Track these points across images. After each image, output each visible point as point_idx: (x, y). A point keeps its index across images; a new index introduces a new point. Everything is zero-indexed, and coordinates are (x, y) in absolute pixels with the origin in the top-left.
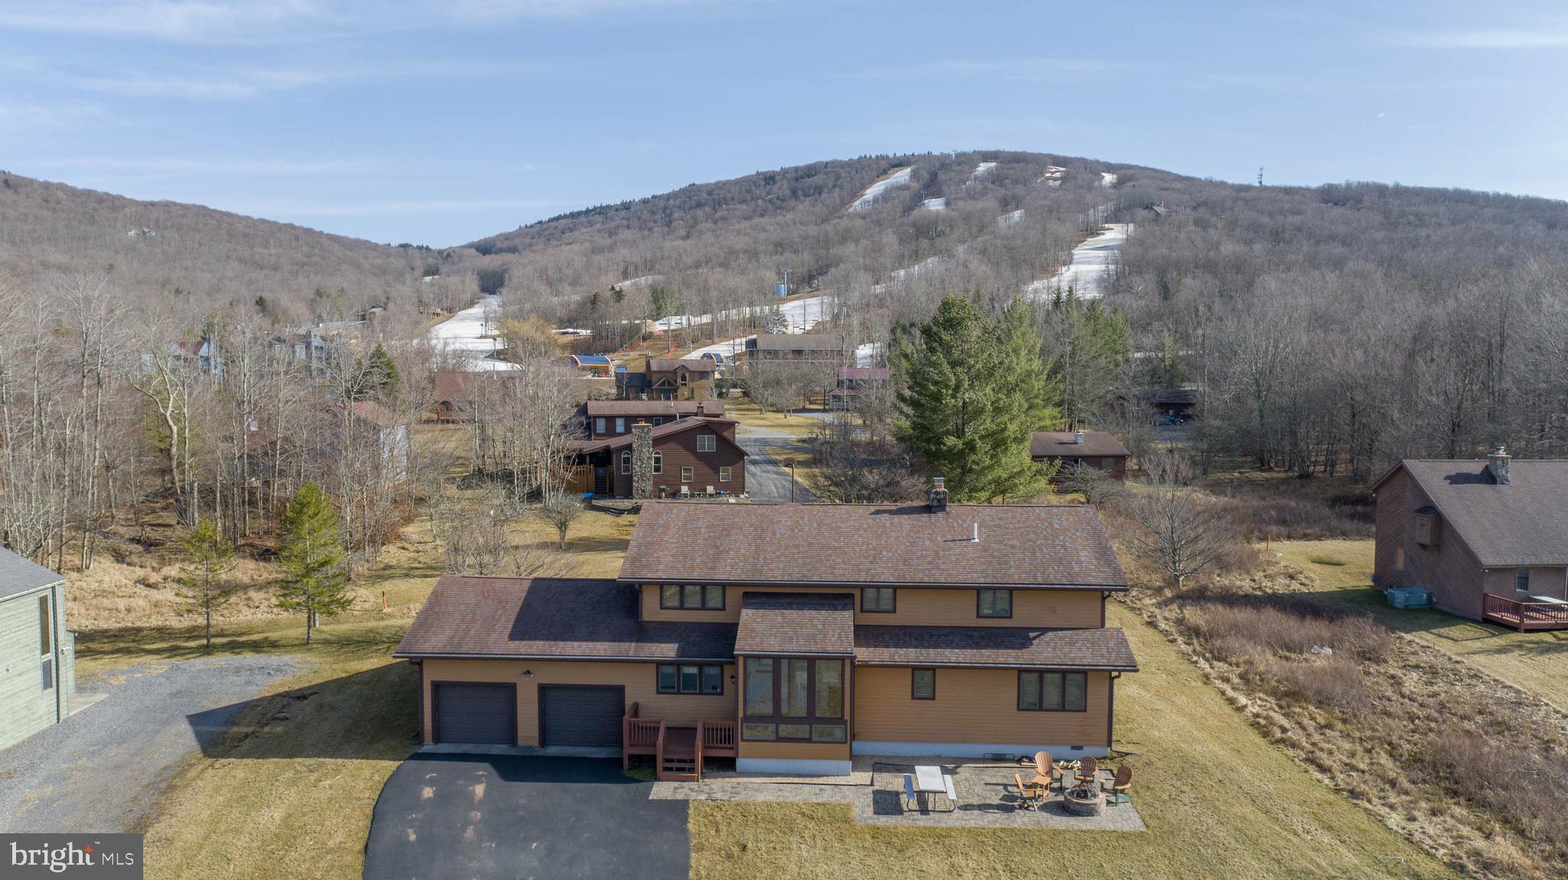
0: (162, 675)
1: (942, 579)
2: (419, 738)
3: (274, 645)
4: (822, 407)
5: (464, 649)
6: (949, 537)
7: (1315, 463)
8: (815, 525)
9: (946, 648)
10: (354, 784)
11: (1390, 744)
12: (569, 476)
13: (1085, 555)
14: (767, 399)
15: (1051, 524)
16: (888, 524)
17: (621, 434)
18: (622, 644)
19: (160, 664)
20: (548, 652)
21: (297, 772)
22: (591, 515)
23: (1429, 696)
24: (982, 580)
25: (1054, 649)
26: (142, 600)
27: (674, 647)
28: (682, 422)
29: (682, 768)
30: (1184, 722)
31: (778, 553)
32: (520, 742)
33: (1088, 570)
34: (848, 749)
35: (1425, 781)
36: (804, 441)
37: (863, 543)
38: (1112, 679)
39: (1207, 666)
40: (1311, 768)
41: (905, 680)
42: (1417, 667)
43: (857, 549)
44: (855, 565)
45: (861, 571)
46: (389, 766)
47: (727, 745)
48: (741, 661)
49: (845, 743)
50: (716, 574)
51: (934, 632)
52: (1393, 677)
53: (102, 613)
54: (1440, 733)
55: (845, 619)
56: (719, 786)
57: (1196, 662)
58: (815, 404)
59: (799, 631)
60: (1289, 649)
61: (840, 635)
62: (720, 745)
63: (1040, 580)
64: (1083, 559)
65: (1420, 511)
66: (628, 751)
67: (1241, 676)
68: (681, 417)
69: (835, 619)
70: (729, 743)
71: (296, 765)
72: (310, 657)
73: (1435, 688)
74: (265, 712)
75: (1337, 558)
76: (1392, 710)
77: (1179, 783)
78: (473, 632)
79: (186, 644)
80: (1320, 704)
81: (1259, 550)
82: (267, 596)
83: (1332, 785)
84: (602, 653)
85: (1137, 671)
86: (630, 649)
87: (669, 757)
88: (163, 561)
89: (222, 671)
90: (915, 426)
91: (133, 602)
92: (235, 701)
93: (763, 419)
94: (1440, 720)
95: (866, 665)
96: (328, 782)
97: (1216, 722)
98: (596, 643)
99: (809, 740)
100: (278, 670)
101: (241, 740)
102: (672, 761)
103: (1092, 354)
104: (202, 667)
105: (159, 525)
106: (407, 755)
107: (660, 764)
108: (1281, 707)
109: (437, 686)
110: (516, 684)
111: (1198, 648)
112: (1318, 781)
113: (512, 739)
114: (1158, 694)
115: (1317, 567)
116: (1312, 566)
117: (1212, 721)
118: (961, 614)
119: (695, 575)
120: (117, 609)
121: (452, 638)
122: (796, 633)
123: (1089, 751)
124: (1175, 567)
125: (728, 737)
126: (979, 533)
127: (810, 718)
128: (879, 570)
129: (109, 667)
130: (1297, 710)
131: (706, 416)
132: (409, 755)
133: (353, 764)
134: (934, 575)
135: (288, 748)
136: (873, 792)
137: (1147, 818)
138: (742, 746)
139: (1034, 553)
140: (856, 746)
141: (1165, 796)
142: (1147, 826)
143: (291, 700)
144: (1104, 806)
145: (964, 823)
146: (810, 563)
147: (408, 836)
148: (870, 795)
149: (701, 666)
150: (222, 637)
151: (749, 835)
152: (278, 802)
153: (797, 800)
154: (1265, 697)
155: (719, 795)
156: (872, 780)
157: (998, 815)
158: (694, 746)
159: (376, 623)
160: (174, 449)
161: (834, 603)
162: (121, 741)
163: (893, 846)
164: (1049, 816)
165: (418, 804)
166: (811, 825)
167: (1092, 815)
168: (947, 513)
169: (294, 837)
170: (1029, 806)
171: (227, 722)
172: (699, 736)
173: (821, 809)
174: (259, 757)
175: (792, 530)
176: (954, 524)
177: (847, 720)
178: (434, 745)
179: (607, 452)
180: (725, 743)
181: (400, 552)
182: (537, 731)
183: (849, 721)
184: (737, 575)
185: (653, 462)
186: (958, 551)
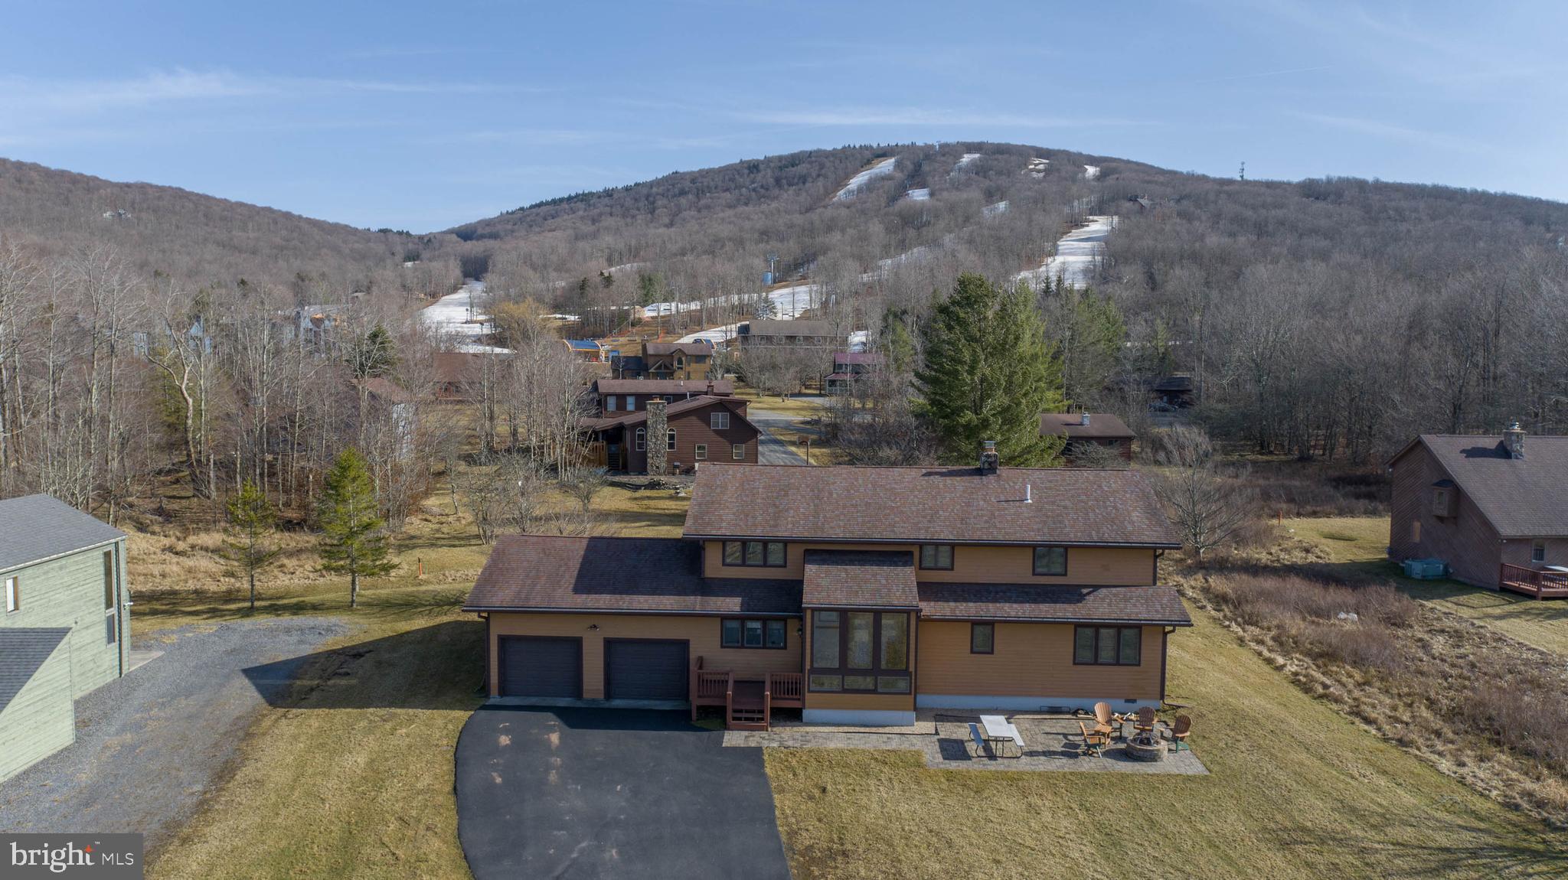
0: (213, 634)
1: (1000, 536)
2: (484, 690)
3: (316, 608)
4: (818, 392)
5: (532, 603)
6: (1003, 498)
7: (1315, 447)
8: (870, 485)
9: (1006, 602)
10: (429, 733)
11: (1428, 699)
12: (585, 451)
13: (1136, 515)
14: (764, 384)
15: (1100, 486)
16: (941, 486)
17: (631, 412)
18: (687, 598)
19: (207, 624)
20: (615, 606)
21: (371, 721)
22: (608, 490)
23: (1457, 657)
24: (1039, 538)
25: (1110, 605)
26: (174, 566)
27: (738, 600)
28: (692, 401)
29: (751, 718)
30: (1227, 679)
31: (837, 512)
32: (585, 696)
33: (1139, 527)
34: (912, 700)
35: (1467, 732)
36: (808, 423)
37: (919, 503)
38: (1165, 634)
39: (1240, 629)
40: (1357, 720)
41: (963, 636)
42: (1443, 631)
43: (914, 509)
44: (914, 523)
45: (920, 529)
46: (461, 716)
47: (794, 697)
48: (809, 613)
49: (910, 694)
50: (779, 531)
51: (991, 588)
52: (1420, 640)
54: (1473, 689)
55: (907, 575)
56: (788, 735)
57: (1229, 626)
58: (810, 388)
59: (864, 586)
60: (1318, 616)
61: (904, 589)
62: (787, 696)
63: (1096, 539)
64: (1135, 519)
65: (1439, 484)
66: (696, 701)
67: (1274, 639)
68: (691, 396)
69: (898, 574)
70: (796, 694)
71: (368, 715)
72: (357, 619)
73: (1462, 651)
74: (324, 667)
75: (1347, 533)
76: (1425, 669)
77: (1233, 734)
78: (538, 587)
79: (225, 607)
80: (1354, 664)
81: (1273, 527)
82: (299, 563)
83: (1379, 735)
84: (669, 607)
85: (1192, 625)
86: (694, 603)
87: (738, 707)
88: (186, 532)
89: (272, 632)
90: (933, 403)
91: (167, 568)
92: (291, 656)
93: (760, 402)
94: (1472, 678)
95: (930, 620)
96: (404, 730)
97: (1258, 681)
98: (662, 598)
99: (874, 691)
100: (329, 630)
101: (307, 693)
102: (741, 711)
103: (1091, 339)
104: (251, 627)
105: (174, 497)
106: (476, 707)
107: (730, 714)
108: (1318, 667)
109: (503, 640)
110: (581, 638)
111: (1228, 613)
112: (1366, 731)
113: (577, 690)
114: (1197, 654)
115: (1330, 542)
116: (1324, 541)
117: (1252, 678)
118: (1019, 571)
119: (759, 532)
120: (152, 575)
121: (519, 592)
122: (860, 587)
123: (1141, 704)
124: (1196, 538)
125: (795, 689)
126: (1031, 494)
127: (875, 670)
128: (938, 529)
129: (157, 627)
130: (1335, 669)
131: (716, 394)
132: (480, 706)
133: (424, 714)
134: (992, 532)
135: (358, 698)
136: (939, 740)
137: (1209, 763)
138: (809, 697)
139: (1087, 514)
140: (919, 698)
141: (1222, 745)
142: (1210, 771)
143: (347, 658)
144: (1166, 753)
145: (1033, 768)
146: (869, 522)
147: (494, 779)
148: (937, 743)
149: (764, 620)
150: (263, 599)
151: (827, 779)
152: (358, 748)
153: (867, 747)
154: (1301, 657)
155: (790, 743)
156: (936, 730)
157: (1064, 760)
158: (763, 697)
159: (415, 589)
160: (190, 422)
161: (895, 559)
162: (188, 694)
163: (969, 788)
164: (1114, 761)
165: (498, 751)
166: (886, 769)
167: (1156, 761)
168: (999, 476)
169: (382, 780)
170: (1093, 752)
171: (289, 677)
172: (768, 685)
173: (892, 755)
174: (330, 708)
175: (848, 491)
176: (1007, 486)
177: (911, 672)
178: (502, 697)
179: (620, 429)
180: (792, 694)
181: (423, 523)
182: (602, 684)
183: (913, 673)
184: (800, 531)
185: (667, 439)
186: (1012, 511)
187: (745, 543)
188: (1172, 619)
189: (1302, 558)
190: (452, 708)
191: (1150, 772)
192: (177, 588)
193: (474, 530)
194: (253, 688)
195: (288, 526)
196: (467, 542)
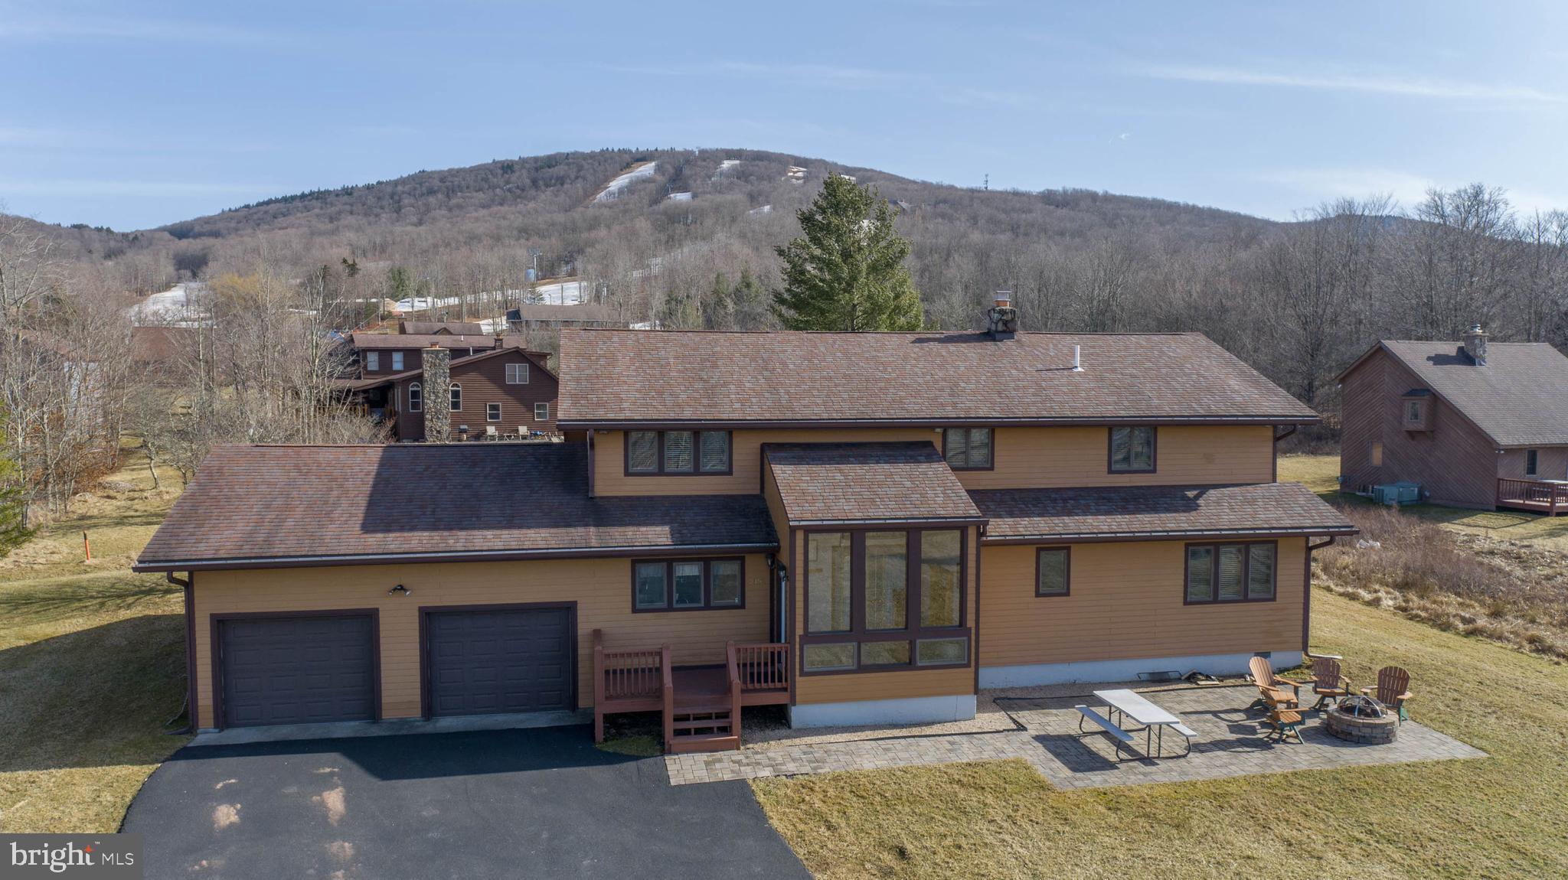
1: (1066, 412)
2: (187, 721)
5: (279, 549)
6: (1040, 367)
13: (1234, 384)
16: (945, 354)
17: (399, 369)
18: (572, 530)
20: (442, 546)
25: (1232, 509)
27: (665, 530)
29: (708, 729)
32: (387, 715)
33: (1249, 396)
34: (973, 675)
38: (1309, 550)
41: (1025, 567)
44: (930, 398)
45: (943, 404)
46: (133, 774)
47: (778, 685)
48: (800, 536)
49: (968, 665)
50: (719, 412)
51: (1054, 496)
55: (945, 473)
56: (780, 753)
59: (880, 491)
61: (944, 493)
62: (763, 686)
64: (1236, 387)
65: (1409, 395)
66: (603, 708)
68: (474, 350)
69: (925, 474)
70: (780, 680)
78: (290, 523)
84: (542, 544)
86: (590, 537)
87: (679, 712)
98: (524, 531)
99: (910, 665)
102: (686, 718)
106: (168, 753)
107: (669, 726)
109: (221, 623)
110: (377, 609)
113: (372, 709)
121: (251, 533)
122: (874, 493)
127: (911, 629)
128: (968, 405)
131: (508, 348)
132: (173, 752)
133: (51, 778)
136: (1035, 739)
137: (1466, 739)
138: (802, 684)
140: (981, 671)
142: (1483, 750)
144: (1395, 726)
145: (1226, 771)
146: (861, 397)
148: (1037, 744)
149: (706, 560)
151: (895, 830)
153: (928, 761)
155: (791, 767)
156: (1015, 721)
157: (1258, 753)
158: (727, 690)
159: (76, 578)
161: (910, 453)
163: (1157, 820)
164: (1331, 748)
165: (211, 841)
166: (990, 800)
170: (1290, 737)
173: (981, 772)
175: (809, 361)
176: (1037, 353)
177: (970, 628)
178: (222, 730)
179: (389, 386)
180: (773, 681)
181: (103, 501)
182: (418, 691)
183: (973, 631)
184: (756, 411)
185: (450, 396)
186: (1064, 381)
187: (662, 431)
188: (1329, 524)
190: (115, 761)
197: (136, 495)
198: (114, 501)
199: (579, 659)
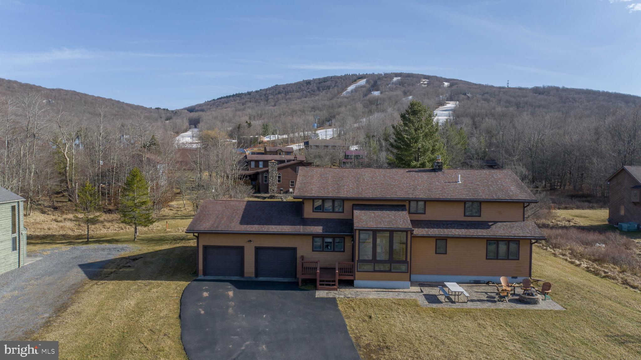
0: (68, 251)
1: (448, 197)
2: (196, 273)
3: (117, 241)
5: (220, 229)
6: (447, 181)
8: (382, 176)
9: (452, 228)
10: (168, 291)
13: (513, 188)
14: (316, 163)
15: (493, 176)
16: (416, 176)
17: (261, 168)
18: (296, 227)
19: (66, 247)
20: (261, 230)
21: (139, 286)
24: (468, 198)
25: (504, 230)
26: (54, 225)
27: (321, 228)
28: (288, 163)
29: (329, 284)
31: (368, 187)
32: (245, 275)
33: (516, 193)
34: (409, 275)
37: (407, 183)
38: (531, 244)
39: (552, 250)
41: (432, 245)
43: (405, 185)
44: (406, 191)
45: (409, 194)
46: (184, 284)
48: (357, 232)
49: (408, 272)
50: (339, 195)
51: (444, 223)
53: (37, 230)
55: (404, 215)
56: (348, 292)
57: (546, 249)
59: (384, 220)
60: (587, 244)
61: (403, 221)
62: (346, 274)
63: (496, 198)
64: (513, 190)
65: (634, 188)
66: (300, 276)
67: (570, 254)
68: (287, 161)
69: (400, 215)
70: (351, 273)
71: (138, 283)
72: (136, 245)
74: (119, 264)
77: (569, 292)
78: (223, 222)
79: (75, 241)
80: (614, 264)
81: (550, 213)
82: (112, 225)
84: (287, 231)
86: (300, 229)
87: (321, 279)
88: (63, 214)
89: (96, 250)
90: (397, 158)
91: (51, 226)
95: (417, 236)
96: (155, 290)
97: (570, 270)
98: (283, 227)
99: (390, 271)
100: (123, 249)
101: (109, 274)
102: (323, 281)
104: (86, 248)
105: (60, 202)
106: (192, 280)
107: (318, 283)
108: (598, 265)
109: (205, 247)
110: (244, 246)
113: (242, 273)
116: (574, 218)
118: (457, 214)
119: (330, 195)
120: (44, 229)
121: (213, 224)
122: (382, 220)
123: (520, 279)
125: (350, 271)
126: (461, 179)
127: (390, 261)
128: (418, 194)
129: (42, 248)
130: (606, 265)
133: (166, 283)
134: (444, 195)
135: (134, 276)
136: (424, 295)
137: (564, 305)
138: (357, 274)
139: (489, 187)
140: (412, 275)
141: (566, 297)
142: (566, 309)
143: (130, 260)
144: (541, 300)
145: (475, 307)
146: (384, 191)
147: (200, 312)
148: (423, 296)
149: (334, 237)
150: (94, 238)
151: (371, 312)
152: (131, 297)
153: (389, 297)
154: (587, 261)
155: (350, 296)
156: (421, 290)
157: (490, 304)
158: (334, 274)
159: (164, 234)
160: (68, 168)
161: (397, 208)
162: (50, 274)
163: (445, 316)
164: (515, 304)
165: (202, 299)
166: (401, 308)
167: (537, 304)
168: (443, 172)
169: (142, 312)
170: (503, 300)
171: (101, 268)
172: (337, 268)
173: (402, 301)
174: (119, 280)
175: (372, 178)
176: (448, 176)
177: (408, 261)
178: (204, 276)
179: (257, 174)
180: (349, 273)
181: (169, 211)
182: (254, 269)
183: (409, 262)
184: (350, 195)
185: (277, 178)
186: (453, 186)
187: (324, 200)
188: (536, 236)
189: (567, 224)
190: (180, 280)
191: (536, 309)
192: (54, 234)
193: (193, 213)
194: (83, 272)
195: (110, 211)
196: (189, 217)
197: (179, 209)
198: (173, 211)
199: (297, 263)
